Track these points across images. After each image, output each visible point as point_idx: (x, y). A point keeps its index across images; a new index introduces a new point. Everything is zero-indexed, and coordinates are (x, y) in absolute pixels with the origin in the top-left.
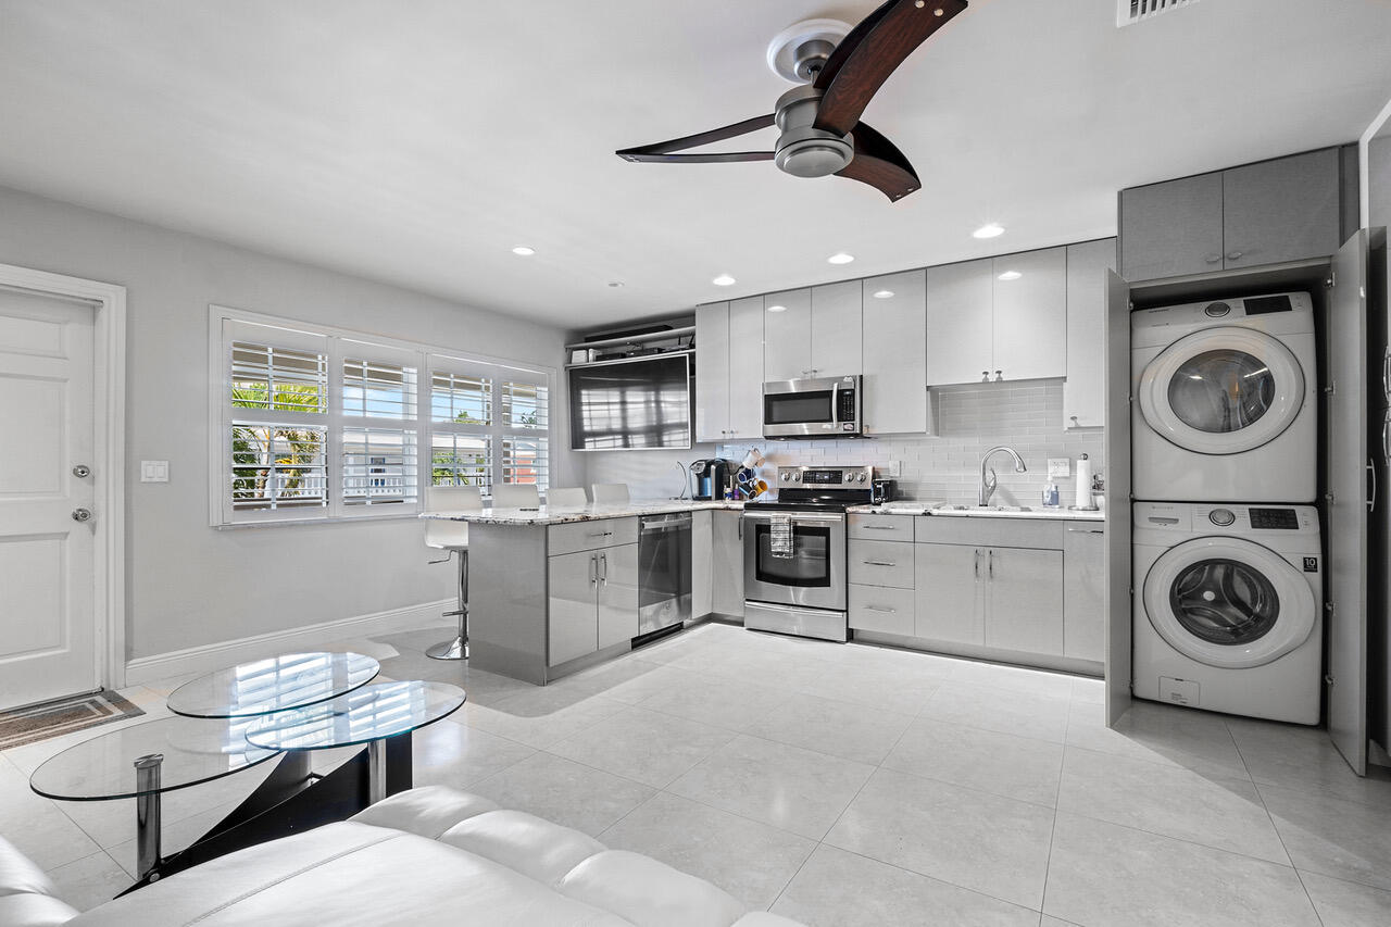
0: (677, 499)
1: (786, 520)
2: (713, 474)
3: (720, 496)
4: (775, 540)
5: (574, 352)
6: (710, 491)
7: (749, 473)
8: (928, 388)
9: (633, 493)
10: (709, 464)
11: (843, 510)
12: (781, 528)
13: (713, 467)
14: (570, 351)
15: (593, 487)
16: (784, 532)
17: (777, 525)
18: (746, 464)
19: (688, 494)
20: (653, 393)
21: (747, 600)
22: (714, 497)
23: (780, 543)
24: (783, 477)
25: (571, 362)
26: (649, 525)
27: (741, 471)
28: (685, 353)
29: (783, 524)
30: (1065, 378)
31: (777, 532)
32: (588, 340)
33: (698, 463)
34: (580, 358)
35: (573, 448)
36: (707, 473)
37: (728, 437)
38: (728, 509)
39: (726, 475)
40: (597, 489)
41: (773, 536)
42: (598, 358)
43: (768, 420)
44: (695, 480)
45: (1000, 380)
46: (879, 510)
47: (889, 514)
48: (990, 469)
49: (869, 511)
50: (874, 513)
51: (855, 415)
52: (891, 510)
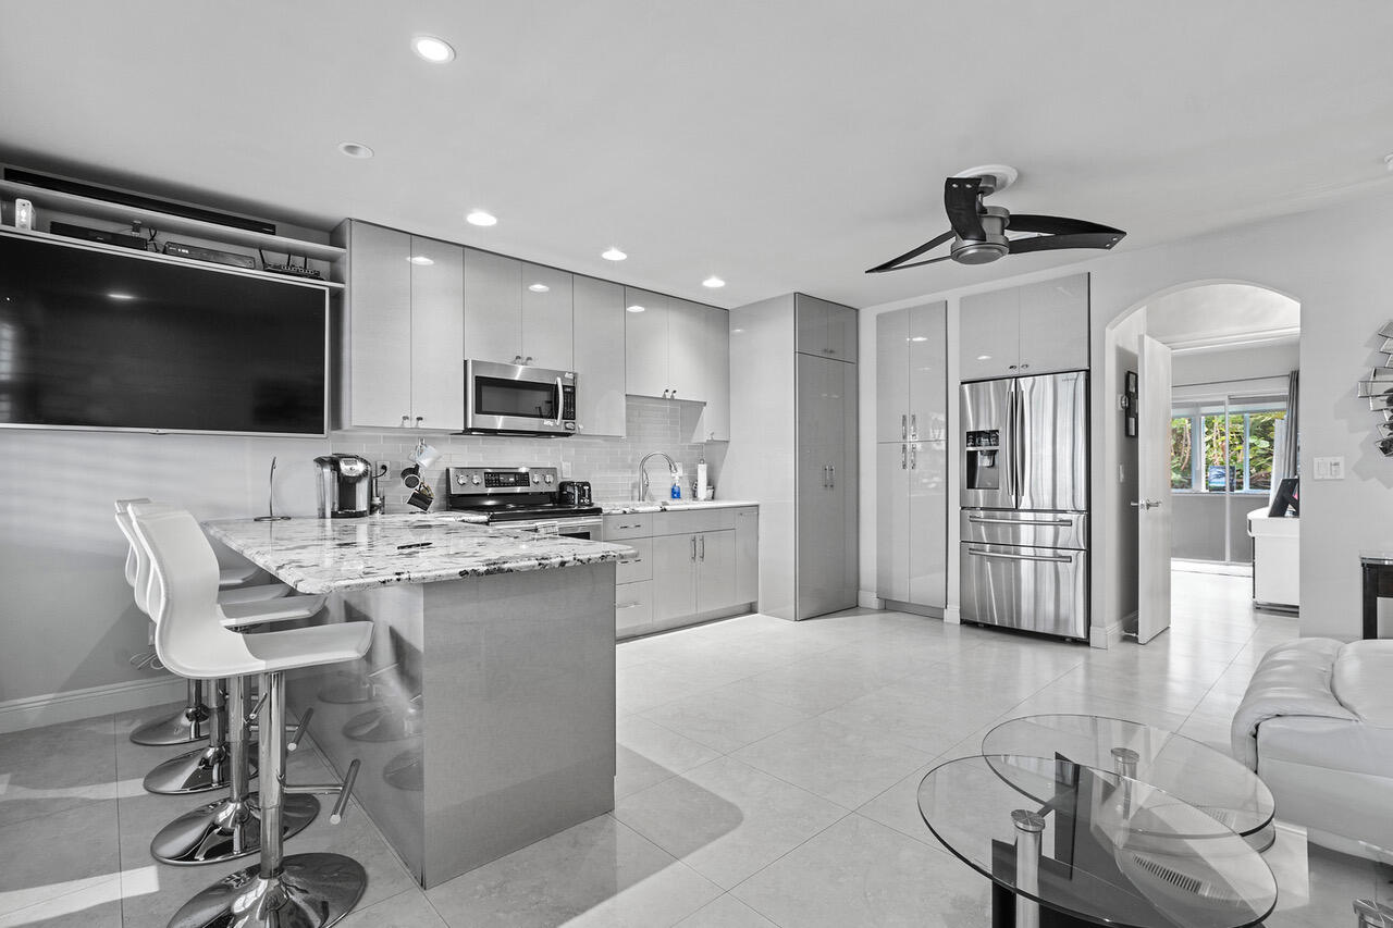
8: (626, 395)
24: (461, 481)
28: (325, 285)
37: (407, 424)
43: (479, 408)
45: (672, 399)
46: (627, 510)
47: (637, 512)
48: (644, 471)
49: (620, 512)
50: (625, 512)
51: (574, 413)
52: (637, 509)
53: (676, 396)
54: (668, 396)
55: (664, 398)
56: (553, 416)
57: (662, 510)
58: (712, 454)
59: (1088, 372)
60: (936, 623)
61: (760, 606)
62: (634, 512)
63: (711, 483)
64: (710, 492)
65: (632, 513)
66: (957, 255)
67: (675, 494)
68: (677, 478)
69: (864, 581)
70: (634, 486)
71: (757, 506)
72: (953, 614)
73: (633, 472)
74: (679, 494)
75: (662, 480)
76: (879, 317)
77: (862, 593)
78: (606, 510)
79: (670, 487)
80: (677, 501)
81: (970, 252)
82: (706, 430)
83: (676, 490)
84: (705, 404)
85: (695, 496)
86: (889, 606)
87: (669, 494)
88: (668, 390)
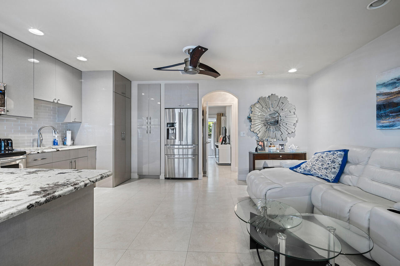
45: (57, 103)
46: (39, 151)
47: (45, 152)
48: (40, 134)
49: (36, 152)
50: (38, 153)
51: (4, 104)
52: (44, 151)
53: (59, 102)
54: (56, 101)
55: (54, 102)
57: (57, 151)
58: (74, 127)
59: (198, 109)
60: (158, 180)
62: (43, 152)
63: (73, 139)
64: (72, 142)
65: (42, 153)
66: (186, 70)
67: (55, 143)
68: (56, 137)
69: (132, 170)
70: (34, 140)
71: (95, 147)
72: (162, 177)
73: (33, 134)
74: (57, 143)
75: (49, 137)
76: (139, 85)
77: (132, 174)
78: (28, 152)
79: (52, 140)
80: (56, 147)
81: (190, 70)
82: (71, 117)
83: (56, 141)
84: (72, 107)
85: (64, 144)
86: (141, 177)
87: (52, 143)
88: (55, 99)
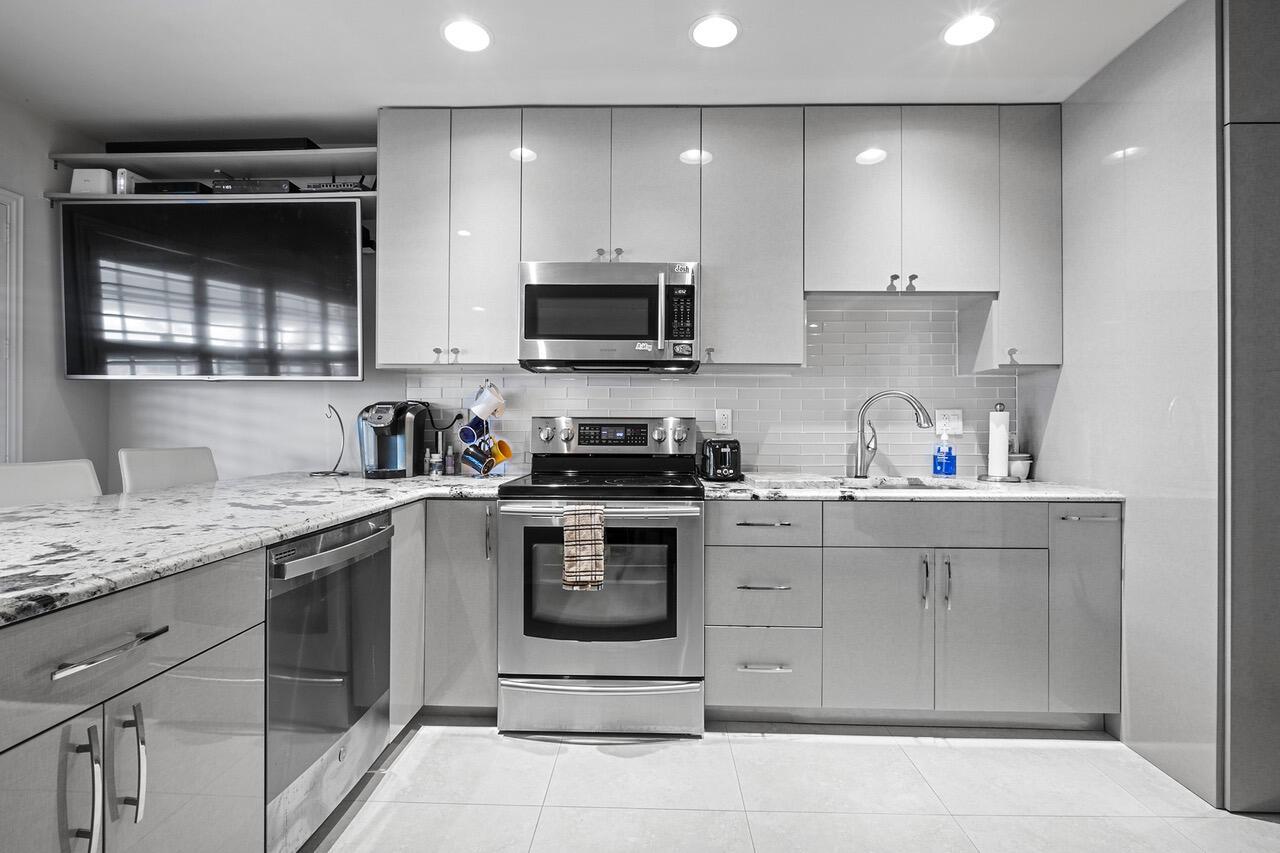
0: (327, 474)
1: (596, 519)
2: (409, 429)
3: (419, 469)
4: (574, 559)
5: (76, 172)
6: (403, 460)
7: (479, 425)
8: (806, 293)
9: (225, 465)
10: (401, 410)
11: (698, 494)
12: (585, 534)
13: (409, 415)
14: (65, 167)
15: (123, 455)
16: (594, 542)
17: (577, 528)
18: (478, 410)
19: (356, 465)
20: (260, 290)
21: (501, 676)
22: (410, 471)
23: (586, 565)
24: (543, 436)
25: (67, 189)
26: (295, 569)
27: (465, 423)
28: (355, 197)
29: (591, 527)
30: (997, 293)
31: (578, 543)
32: (112, 148)
33: (381, 407)
34: (91, 184)
35: (70, 372)
36: (397, 426)
37: (444, 359)
38: (461, 497)
39: (429, 432)
40: (129, 461)
41: (570, 550)
42: (140, 189)
43: (532, 329)
44: (370, 439)
45: (911, 291)
46: (763, 493)
47: (784, 499)
48: (868, 424)
49: (747, 496)
50: (755, 497)
51: (692, 328)
52: (784, 492)
53: (919, 286)
54: (901, 285)
55: (891, 292)
56: (652, 335)
57: (844, 499)
58: (1035, 392)
61: (1125, 728)
62: (777, 499)
63: (1020, 450)
64: (1023, 465)
65: (770, 499)
71: (1120, 503)
75: (915, 438)
80: (943, 480)
82: (994, 344)
84: (996, 295)
87: (930, 465)
88: (895, 277)
